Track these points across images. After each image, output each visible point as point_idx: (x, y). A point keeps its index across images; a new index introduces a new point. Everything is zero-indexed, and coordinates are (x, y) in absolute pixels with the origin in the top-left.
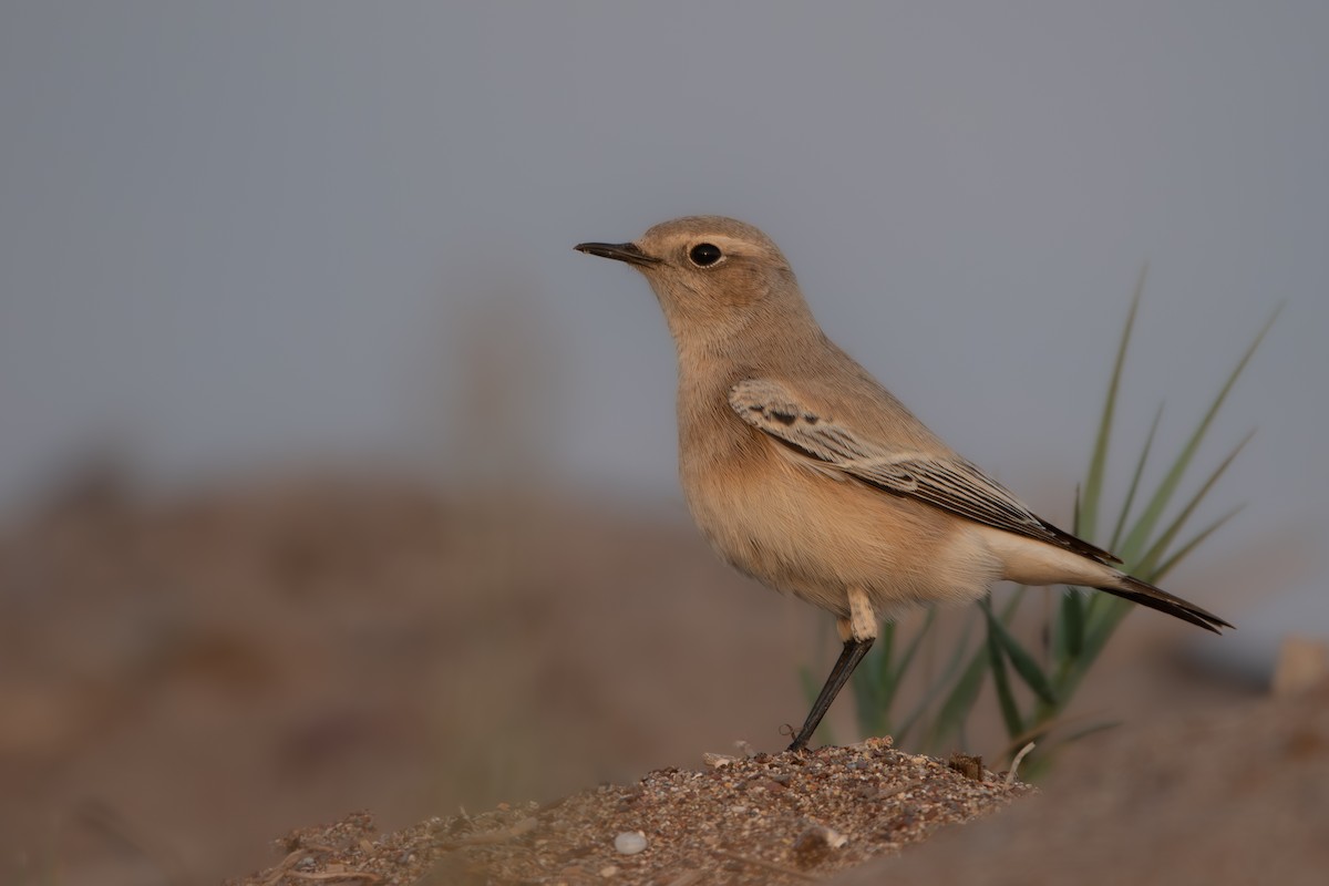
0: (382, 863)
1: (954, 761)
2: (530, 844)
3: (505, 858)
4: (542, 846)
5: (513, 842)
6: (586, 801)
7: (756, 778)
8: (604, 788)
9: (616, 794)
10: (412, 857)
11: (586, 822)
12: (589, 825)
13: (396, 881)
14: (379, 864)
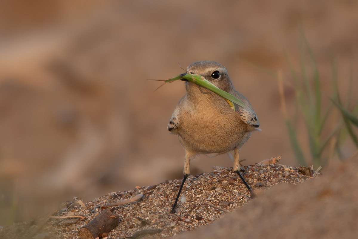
0: (86, 212)
1: (300, 169)
2: (139, 204)
3: (129, 210)
4: (143, 205)
5: (133, 203)
6: (164, 187)
7: (225, 177)
8: (171, 181)
9: (174, 184)
10: (97, 209)
11: (161, 195)
12: (162, 196)
13: (89, 219)
14: (85, 212)
